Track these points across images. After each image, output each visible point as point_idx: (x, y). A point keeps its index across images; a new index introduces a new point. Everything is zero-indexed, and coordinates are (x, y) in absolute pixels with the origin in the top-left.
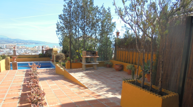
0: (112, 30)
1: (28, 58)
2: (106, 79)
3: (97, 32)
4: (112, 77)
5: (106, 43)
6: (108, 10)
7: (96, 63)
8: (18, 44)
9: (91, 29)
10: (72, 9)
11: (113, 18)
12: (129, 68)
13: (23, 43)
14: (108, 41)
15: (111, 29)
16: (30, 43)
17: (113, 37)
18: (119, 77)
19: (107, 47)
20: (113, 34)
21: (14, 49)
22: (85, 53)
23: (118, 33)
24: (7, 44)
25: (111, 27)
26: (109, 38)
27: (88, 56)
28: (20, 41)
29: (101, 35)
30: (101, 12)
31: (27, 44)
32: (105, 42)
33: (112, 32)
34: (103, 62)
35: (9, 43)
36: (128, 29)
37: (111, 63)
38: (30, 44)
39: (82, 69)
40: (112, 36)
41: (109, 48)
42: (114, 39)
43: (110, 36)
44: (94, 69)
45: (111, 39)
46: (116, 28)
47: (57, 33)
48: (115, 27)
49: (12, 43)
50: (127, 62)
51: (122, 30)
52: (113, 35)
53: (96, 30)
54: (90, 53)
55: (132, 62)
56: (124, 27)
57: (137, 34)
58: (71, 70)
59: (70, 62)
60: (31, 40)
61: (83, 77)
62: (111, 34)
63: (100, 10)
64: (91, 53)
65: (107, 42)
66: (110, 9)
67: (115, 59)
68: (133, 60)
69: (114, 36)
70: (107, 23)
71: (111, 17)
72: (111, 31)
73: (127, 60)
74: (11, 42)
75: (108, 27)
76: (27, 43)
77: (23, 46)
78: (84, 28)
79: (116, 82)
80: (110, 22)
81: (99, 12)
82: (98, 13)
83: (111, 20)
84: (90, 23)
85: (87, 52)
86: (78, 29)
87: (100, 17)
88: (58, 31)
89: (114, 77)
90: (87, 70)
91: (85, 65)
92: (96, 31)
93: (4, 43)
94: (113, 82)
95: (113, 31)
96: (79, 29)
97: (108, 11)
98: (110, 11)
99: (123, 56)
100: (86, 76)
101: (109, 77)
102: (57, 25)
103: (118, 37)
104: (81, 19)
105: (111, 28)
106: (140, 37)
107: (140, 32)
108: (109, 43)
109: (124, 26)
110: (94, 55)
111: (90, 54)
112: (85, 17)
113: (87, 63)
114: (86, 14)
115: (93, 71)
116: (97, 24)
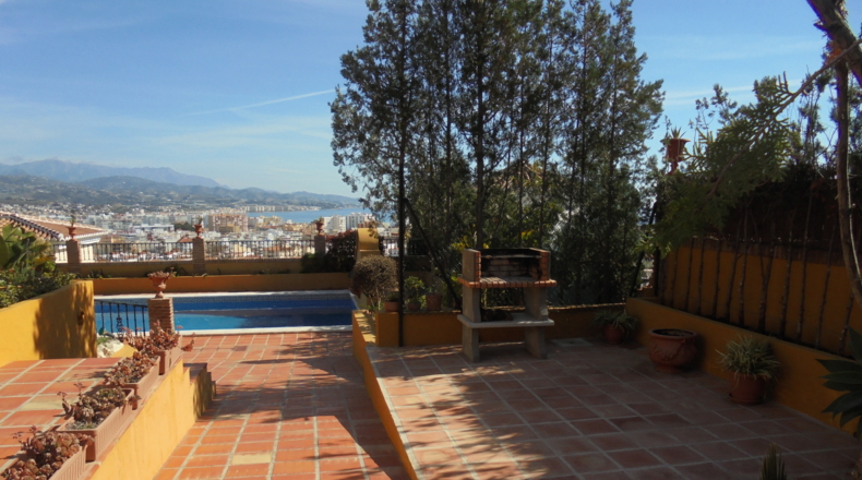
0: (642, 129)
1: (255, 273)
2: (581, 436)
3: (557, 140)
4: (620, 423)
5: (606, 202)
6: (619, 11)
7: (537, 319)
8: (252, 211)
9: (522, 126)
10: (413, 18)
11: (644, 58)
12: (738, 363)
13: (271, 204)
14: (618, 190)
15: (637, 121)
16: (302, 204)
17: (648, 166)
18: (672, 419)
19: (613, 226)
20: (645, 149)
21: (198, 233)
22: (476, 264)
23: (674, 146)
24: (212, 212)
25: (634, 108)
26: (625, 173)
27: (494, 281)
28: (261, 198)
29: (576, 156)
30: (579, 26)
31: (290, 207)
32: (602, 198)
33: (641, 138)
34: (583, 309)
35: (222, 206)
36: (736, 114)
37: (630, 320)
38: (298, 207)
39: (462, 354)
40: (638, 162)
41: (626, 230)
42: (649, 179)
43: (632, 164)
44: (526, 352)
45: (635, 179)
46: (664, 114)
47: (336, 155)
48: (657, 109)
49: (232, 207)
50: (726, 320)
51: (696, 124)
52: (645, 157)
53: (546, 132)
54: (506, 262)
55: (762, 321)
56: (709, 102)
57: (802, 137)
58: (400, 354)
59: (400, 310)
60: (304, 193)
61: (443, 416)
62: (635, 153)
63: (570, 15)
64: (510, 259)
65: (611, 199)
66: (629, 9)
67: (656, 294)
68: (764, 307)
69: (652, 161)
70: (609, 87)
71: (633, 50)
72: (636, 131)
73: (728, 304)
74: (229, 203)
75: (620, 113)
76: (288, 203)
77: (272, 219)
78: (481, 123)
79: (645, 468)
80: (631, 83)
81: (566, 29)
82: (562, 36)
83: (636, 71)
84: (512, 94)
85: (488, 257)
86: (449, 127)
87: (571, 55)
88: (343, 144)
89: (638, 419)
90: (484, 357)
91: (474, 330)
92: (547, 135)
93: (203, 208)
94: (621, 469)
95: (645, 133)
96: (453, 125)
97: (615, 21)
98: (627, 21)
99: (701, 278)
100: (464, 405)
101: (602, 416)
102: (334, 109)
103: (675, 166)
104: (466, 72)
105: (636, 117)
106: (821, 161)
107: (820, 129)
108: (624, 200)
109: (714, 94)
110: (527, 275)
111: (505, 268)
112: (483, 59)
113: (483, 320)
114: (491, 42)
115: (520, 370)
116: (555, 97)
